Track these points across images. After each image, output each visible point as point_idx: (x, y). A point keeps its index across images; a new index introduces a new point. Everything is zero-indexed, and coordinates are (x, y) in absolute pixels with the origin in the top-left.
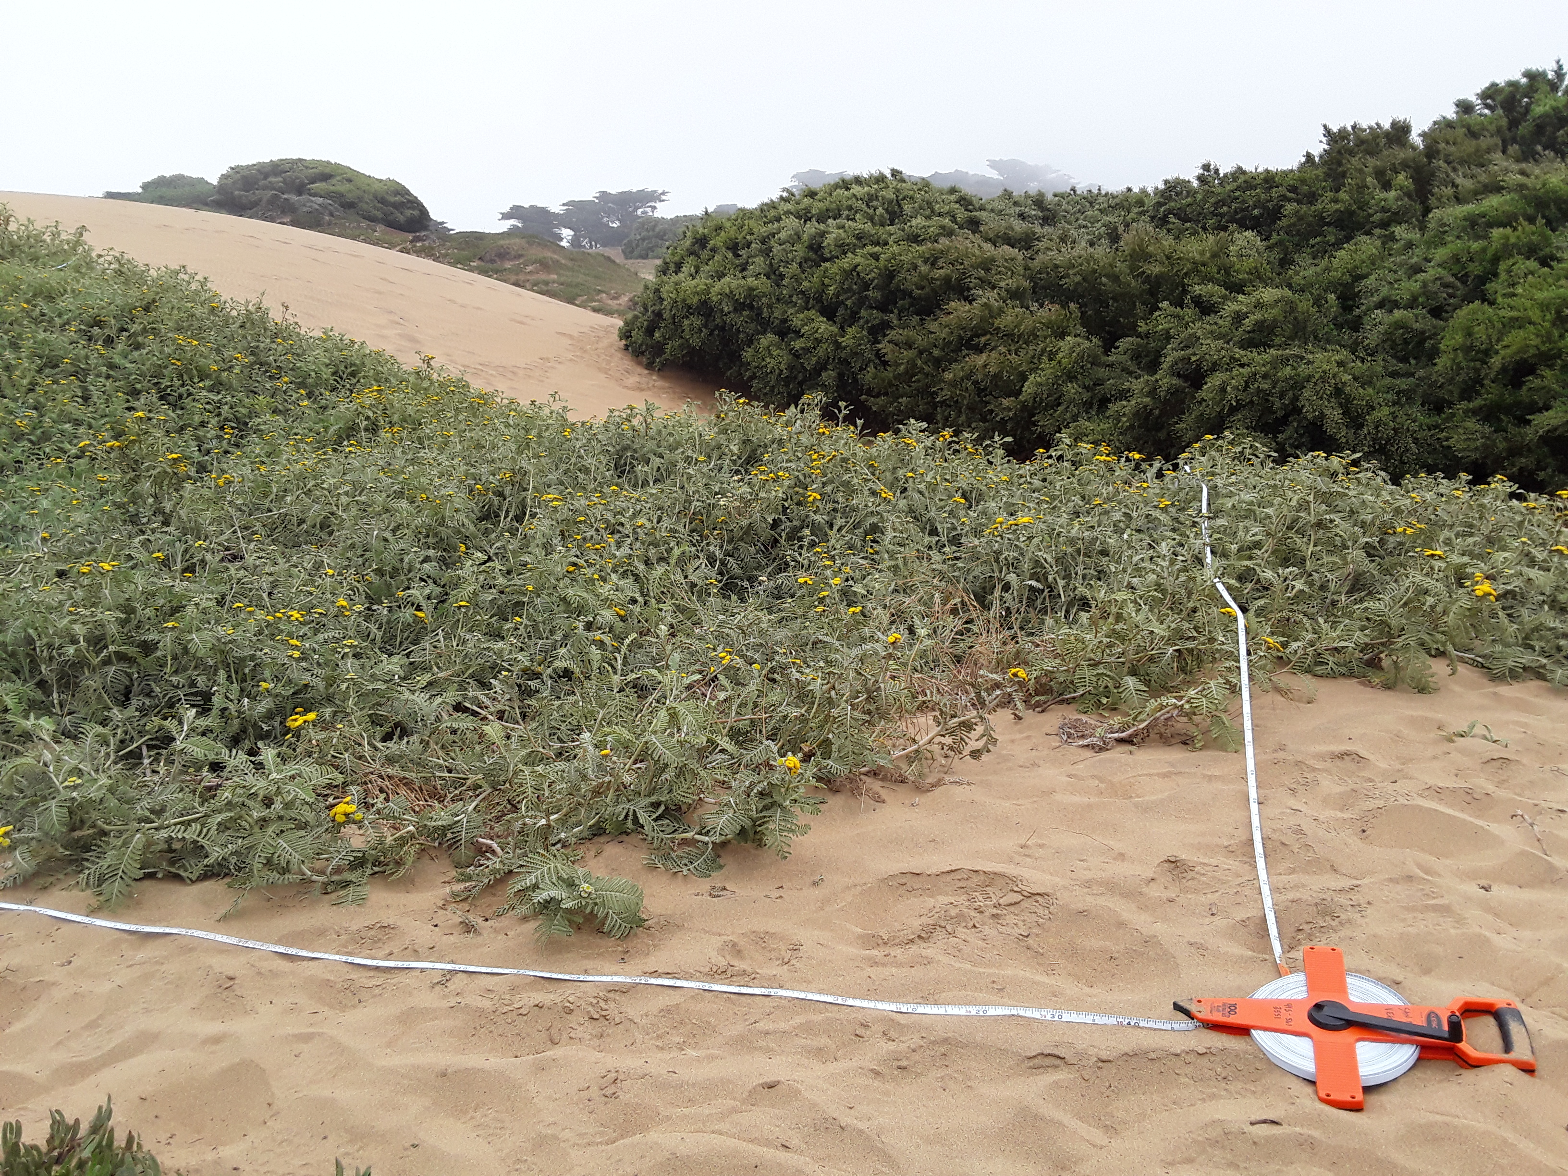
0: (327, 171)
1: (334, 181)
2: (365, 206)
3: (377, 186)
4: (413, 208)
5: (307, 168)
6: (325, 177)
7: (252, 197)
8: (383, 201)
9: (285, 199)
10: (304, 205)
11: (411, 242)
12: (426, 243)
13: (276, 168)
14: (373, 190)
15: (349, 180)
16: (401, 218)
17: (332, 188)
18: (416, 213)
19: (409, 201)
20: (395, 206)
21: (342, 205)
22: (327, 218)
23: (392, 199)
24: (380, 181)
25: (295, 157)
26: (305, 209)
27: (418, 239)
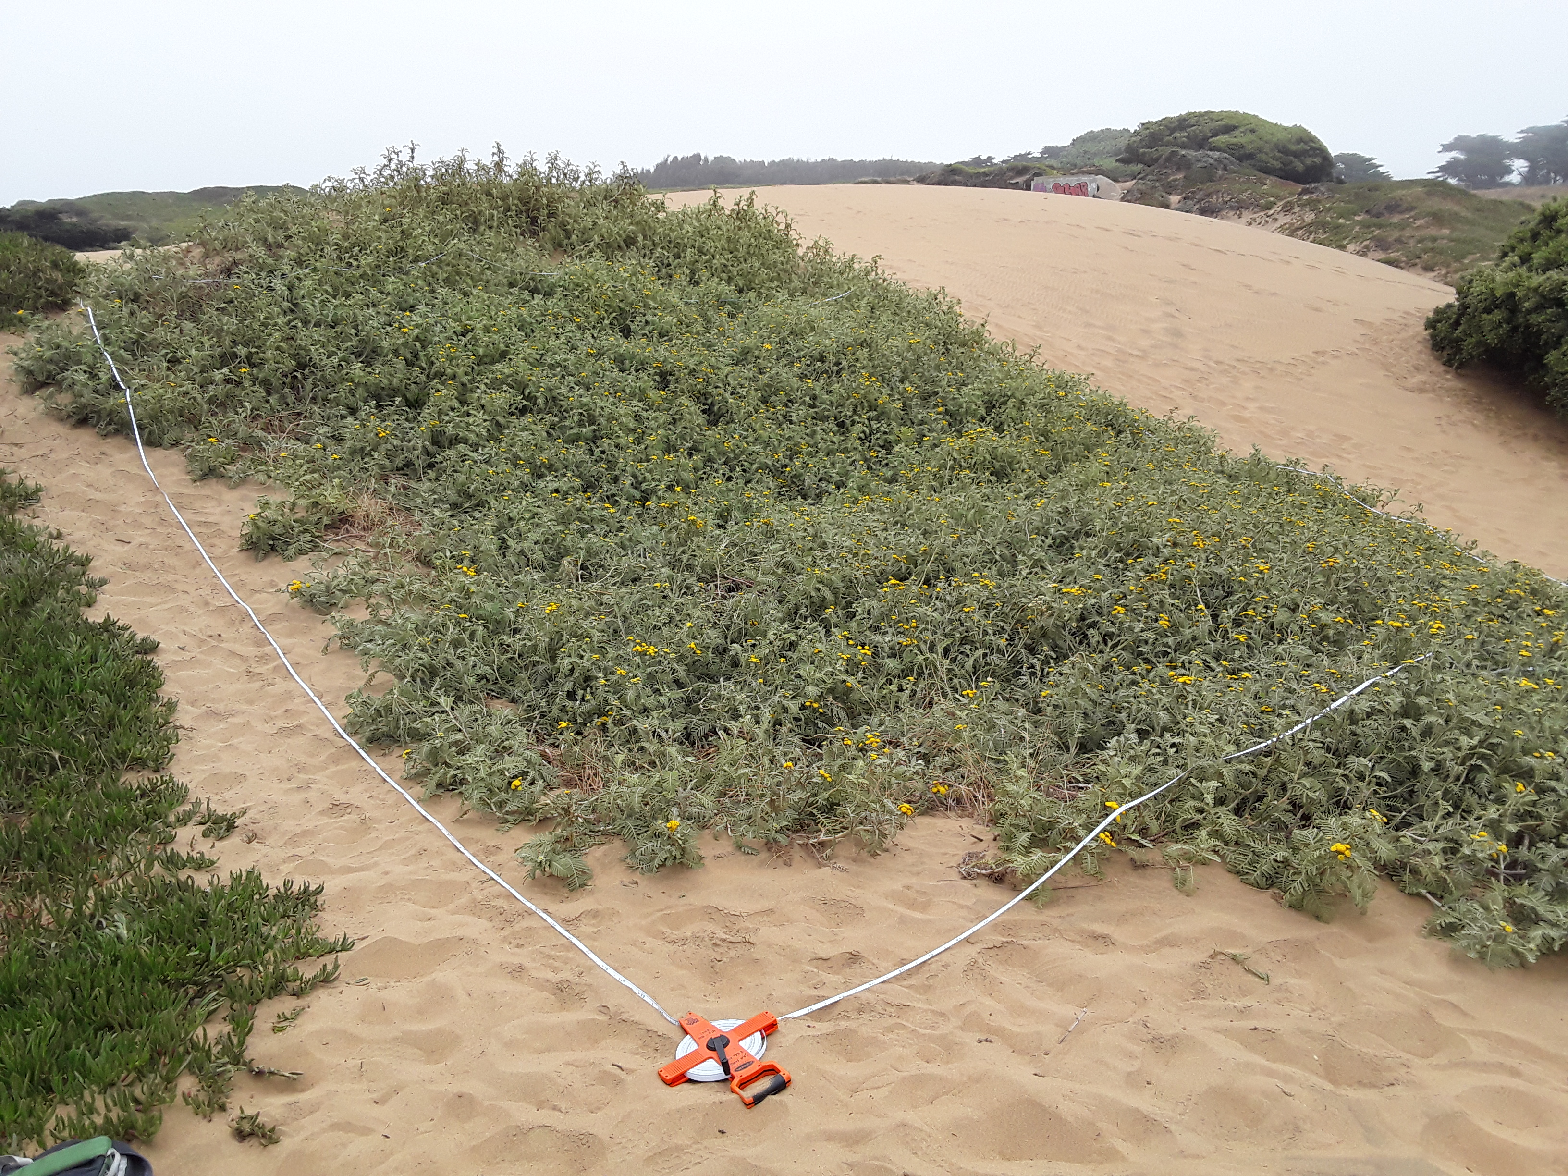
0: (1233, 122)
1: (1236, 133)
2: (1263, 157)
3: (1279, 136)
4: (1316, 156)
5: (1212, 120)
6: (1228, 129)
7: (1153, 153)
8: (1285, 151)
9: (1184, 156)
10: (1199, 161)
11: (1300, 194)
12: (1314, 196)
13: (1182, 123)
14: (1275, 140)
15: (1253, 131)
16: (1299, 166)
17: (1235, 140)
18: (1318, 160)
19: (1312, 148)
20: (1297, 155)
21: (1240, 159)
22: (1220, 172)
23: (1294, 148)
24: (1286, 129)
25: (1203, 110)
26: (1200, 165)
27: (1305, 192)
